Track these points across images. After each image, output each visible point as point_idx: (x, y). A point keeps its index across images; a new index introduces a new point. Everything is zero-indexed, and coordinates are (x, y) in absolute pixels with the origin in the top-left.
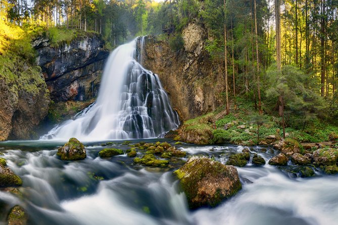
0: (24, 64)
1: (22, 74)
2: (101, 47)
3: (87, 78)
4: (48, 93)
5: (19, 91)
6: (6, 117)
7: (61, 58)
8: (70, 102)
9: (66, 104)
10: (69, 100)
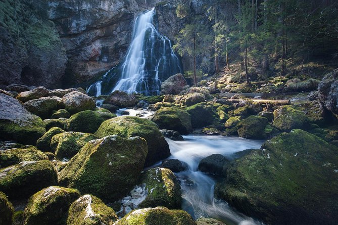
0: (31, 14)
1: (29, 26)
2: (126, 8)
3: (111, 38)
4: (64, 51)
5: (27, 45)
6: (13, 72)
7: (79, 15)
8: (92, 63)
9: (87, 64)
10: (90, 60)
